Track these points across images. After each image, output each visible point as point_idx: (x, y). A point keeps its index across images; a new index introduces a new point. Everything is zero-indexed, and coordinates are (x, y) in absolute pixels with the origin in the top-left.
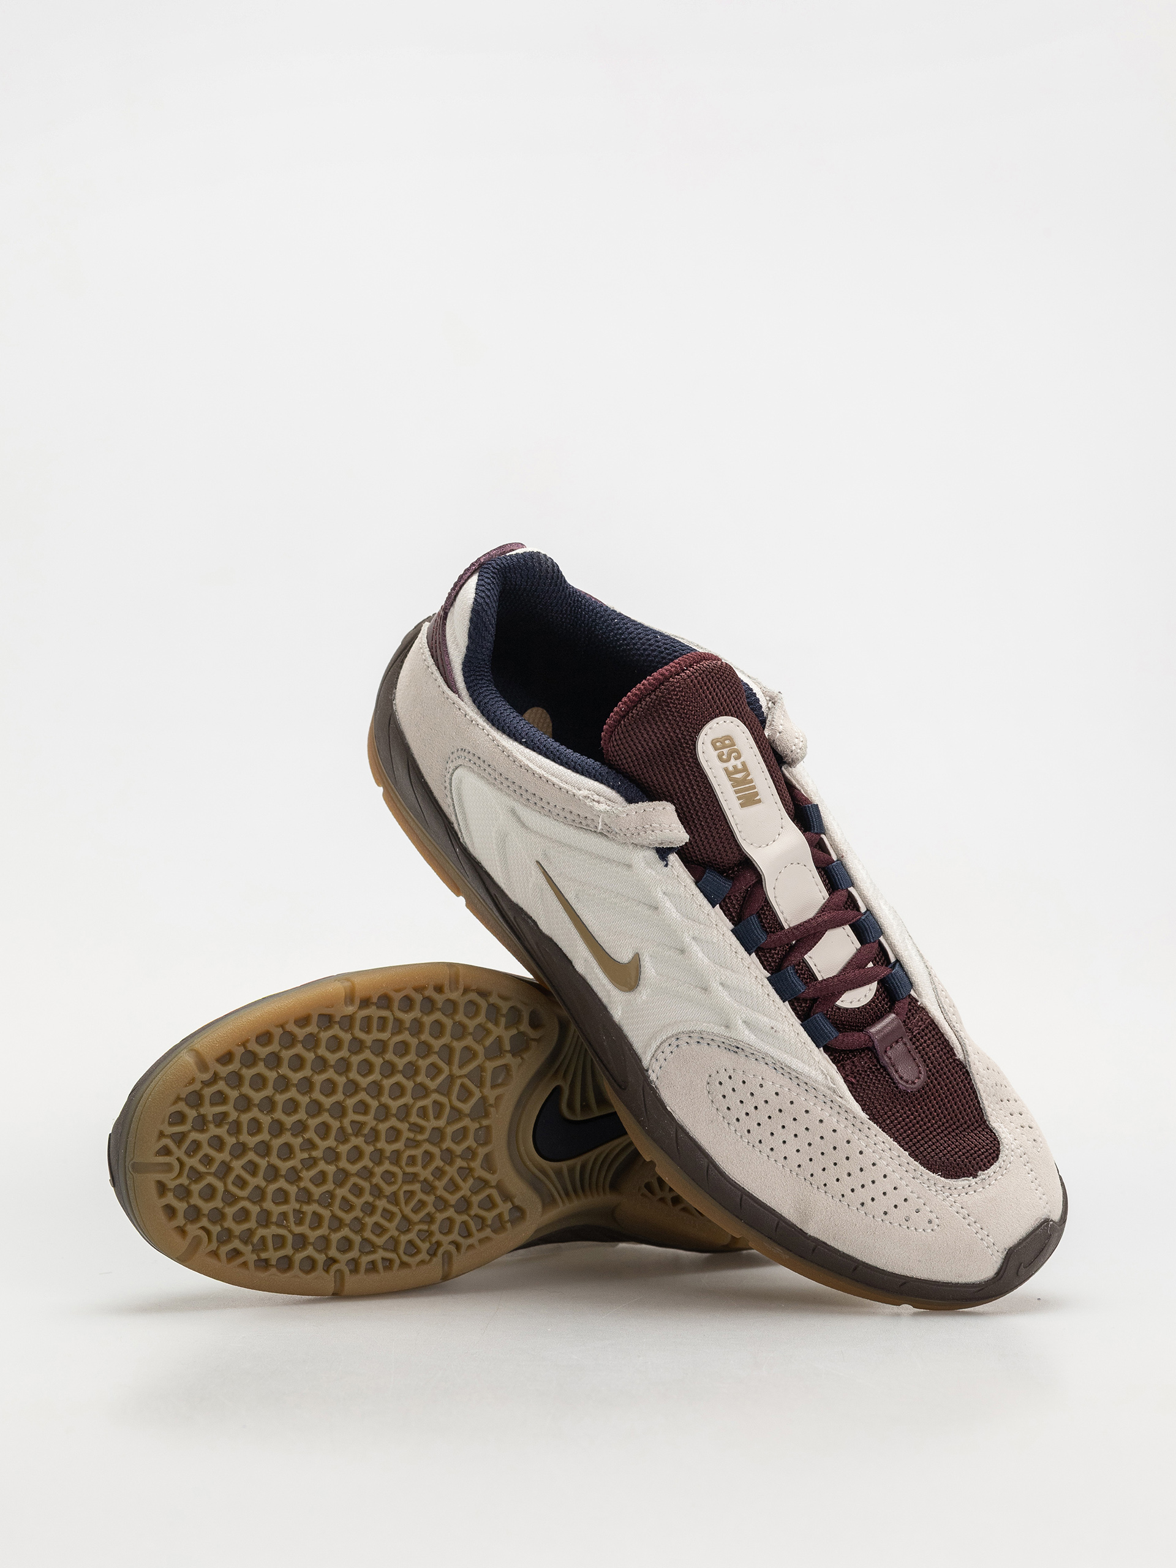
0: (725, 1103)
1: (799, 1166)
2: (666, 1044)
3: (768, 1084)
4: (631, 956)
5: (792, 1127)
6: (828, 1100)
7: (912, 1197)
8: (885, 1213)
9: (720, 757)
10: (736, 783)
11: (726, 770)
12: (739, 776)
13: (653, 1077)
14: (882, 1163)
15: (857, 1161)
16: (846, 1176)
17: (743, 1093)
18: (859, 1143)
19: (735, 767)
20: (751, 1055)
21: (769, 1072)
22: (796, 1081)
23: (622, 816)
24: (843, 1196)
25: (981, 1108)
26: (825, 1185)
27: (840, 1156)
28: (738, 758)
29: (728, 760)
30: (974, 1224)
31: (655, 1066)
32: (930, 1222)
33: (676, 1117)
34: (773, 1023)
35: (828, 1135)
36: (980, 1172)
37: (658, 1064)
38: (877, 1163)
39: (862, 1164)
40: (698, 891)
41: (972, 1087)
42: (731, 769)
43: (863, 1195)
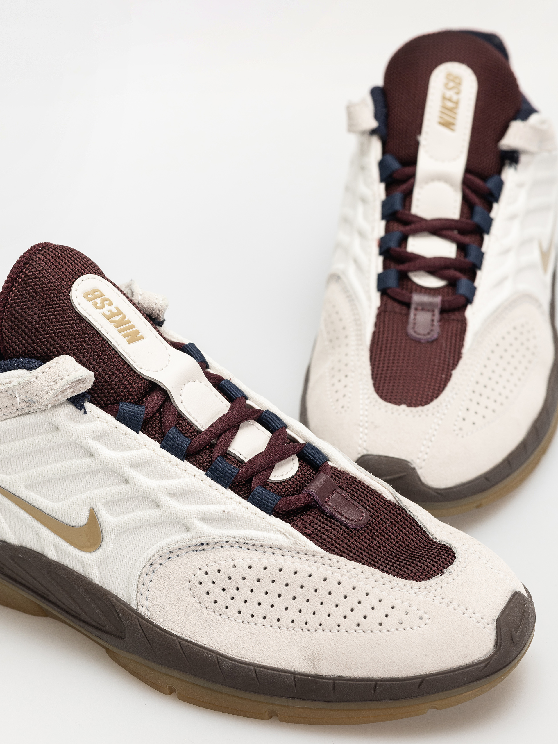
0: (210, 599)
1: (293, 621)
2: (143, 575)
3: (239, 563)
4: (87, 513)
5: (274, 589)
6: (294, 553)
7: (397, 604)
8: (380, 624)
9: (95, 305)
10: (118, 325)
11: (104, 315)
12: (118, 318)
13: (143, 611)
14: (360, 585)
15: (338, 592)
16: (335, 608)
17: (222, 580)
18: (334, 576)
19: (111, 311)
20: (216, 545)
21: (236, 553)
22: (261, 549)
23: (32, 380)
24: (339, 626)
25: (424, 531)
26: (321, 625)
27: (323, 594)
28: (111, 304)
29: (103, 307)
30: (458, 608)
31: (142, 599)
32: (421, 618)
33: (175, 633)
34: (223, 507)
35: (306, 581)
36: (445, 570)
37: (144, 597)
38: (356, 585)
39: (344, 591)
40: (119, 423)
41: (410, 517)
42: (108, 313)
43: (355, 617)
